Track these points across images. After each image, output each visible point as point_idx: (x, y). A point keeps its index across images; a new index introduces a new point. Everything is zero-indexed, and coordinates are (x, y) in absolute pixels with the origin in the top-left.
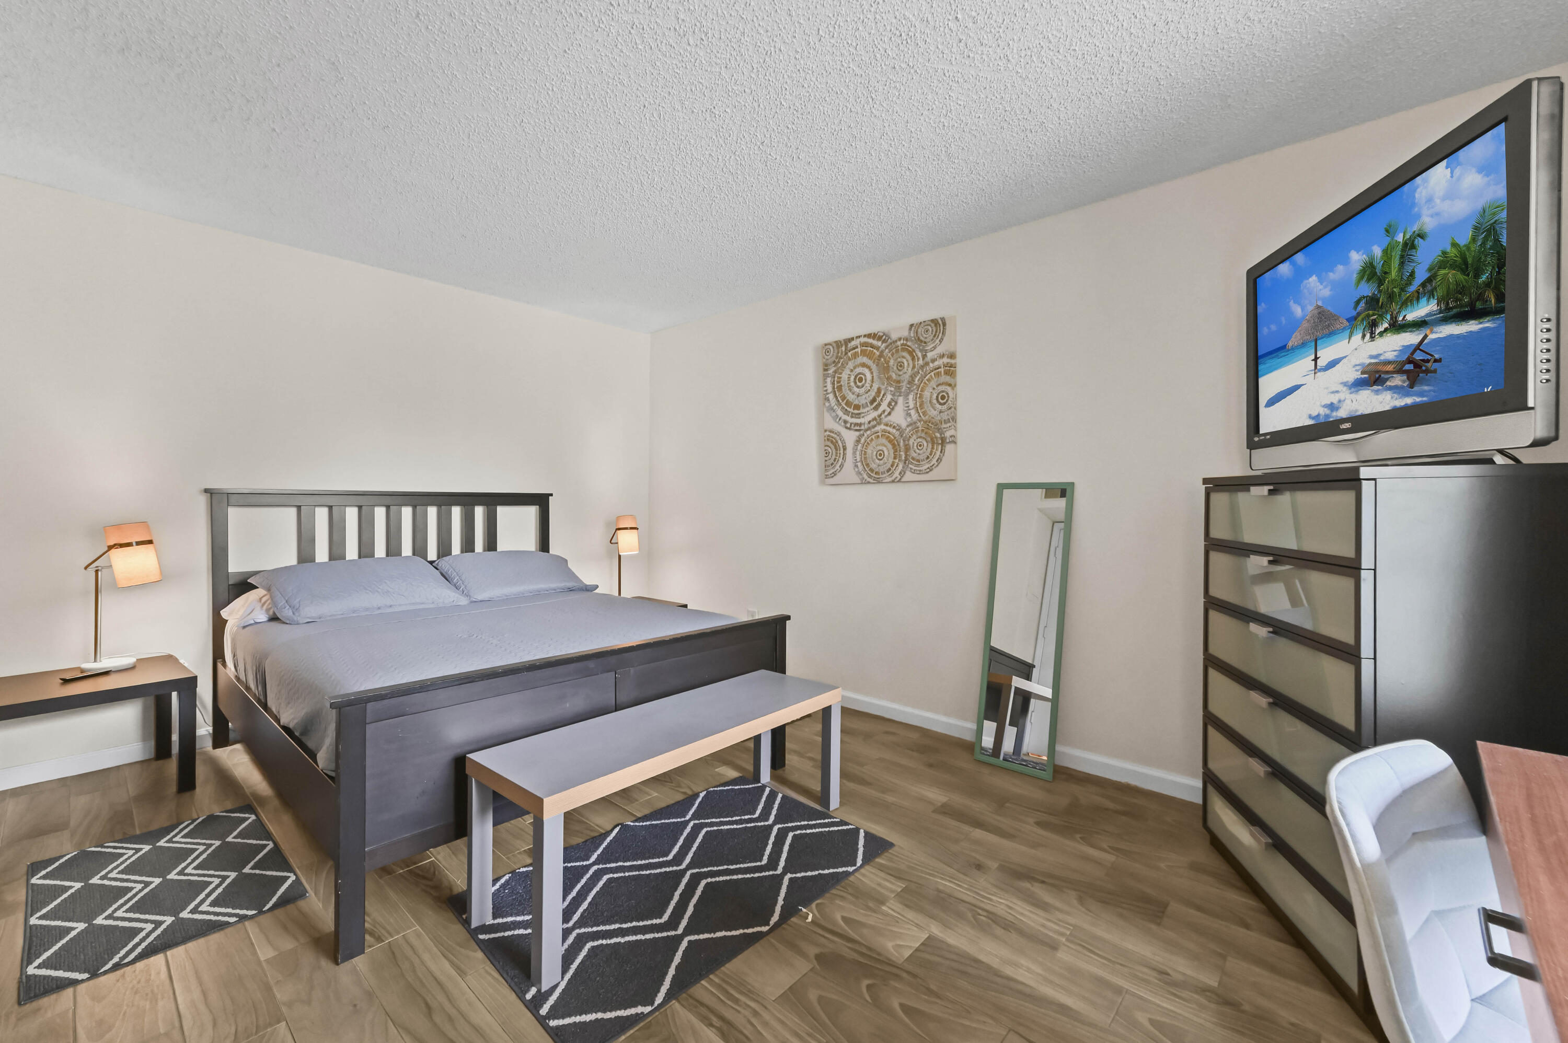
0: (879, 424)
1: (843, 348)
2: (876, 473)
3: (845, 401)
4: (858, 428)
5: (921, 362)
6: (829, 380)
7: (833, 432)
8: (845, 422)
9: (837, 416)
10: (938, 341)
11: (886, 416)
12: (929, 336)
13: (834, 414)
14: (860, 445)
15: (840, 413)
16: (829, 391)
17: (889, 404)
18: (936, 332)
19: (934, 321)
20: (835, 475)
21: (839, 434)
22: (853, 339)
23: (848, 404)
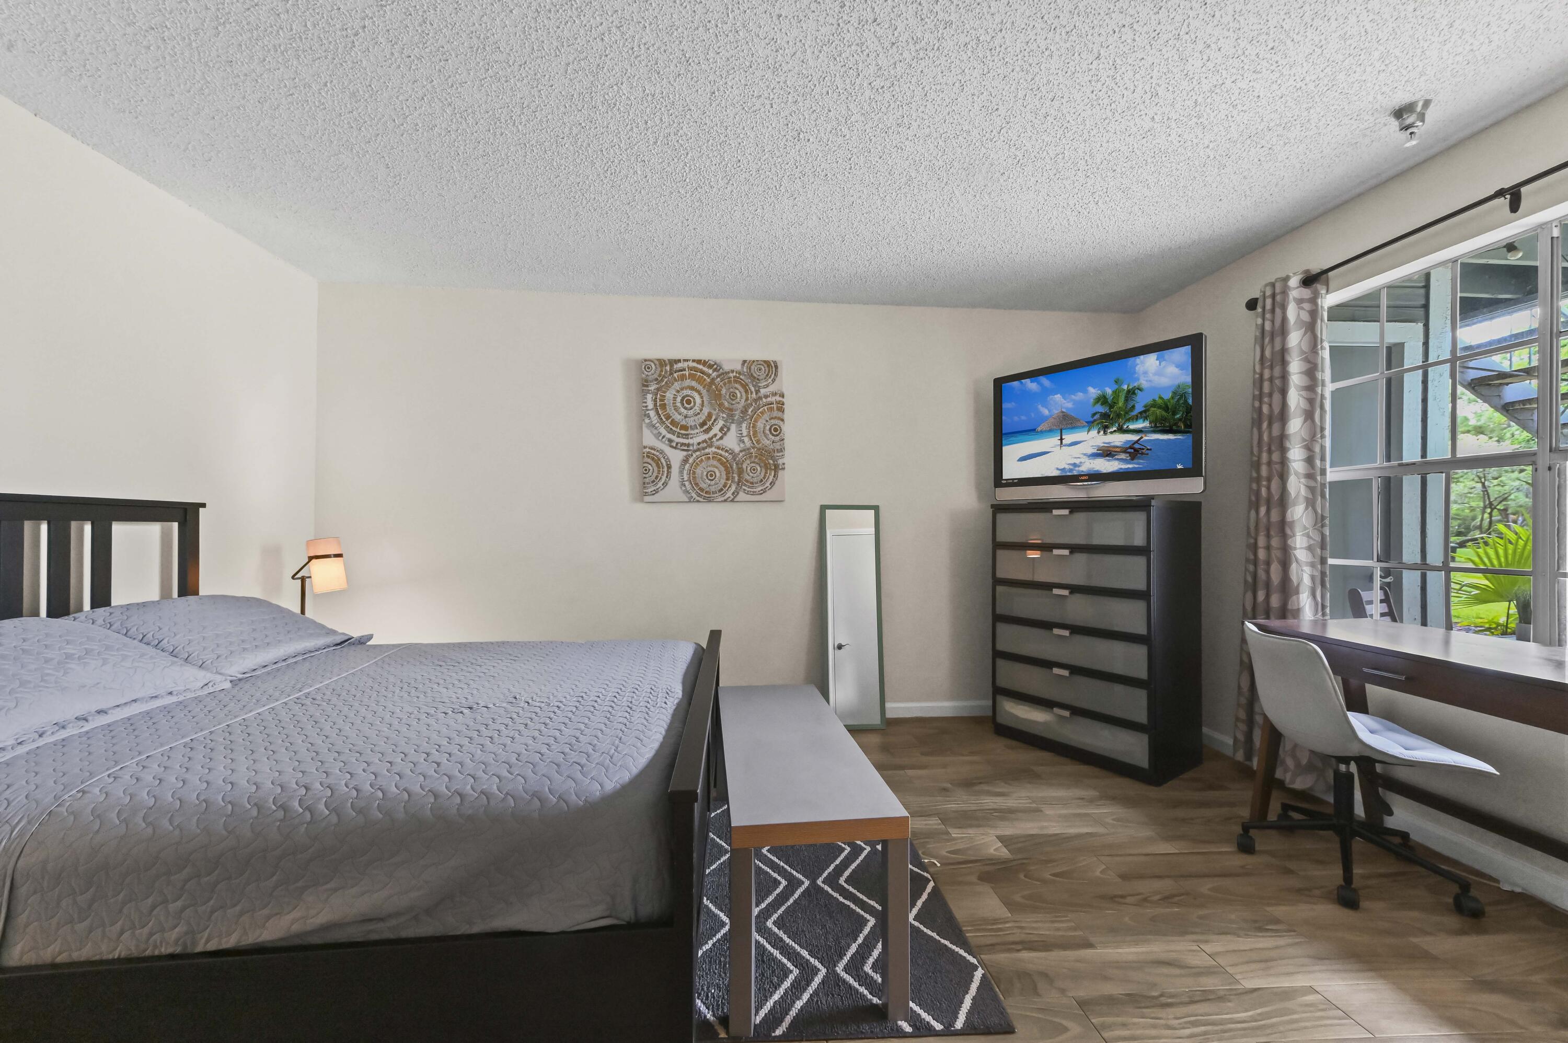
0: (711, 446)
1: (668, 368)
2: (706, 493)
3: (670, 420)
4: (686, 448)
5: (754, 395)
6: (649, 396)
7: (655, 450)
8: (670, 441)
9: (660, 434)
10: (770, 380)
11: (717, 440)
12: (762, 375)
13: (655, 432)
14: (688, 465)
15: (663, 431)
16: (649, 408)
17: (721, 430)
18: (769, 372)
19: (767, 363)
20: (657, 493)
21: (662, 452)
22: (679, 361)
23: (674, 423)
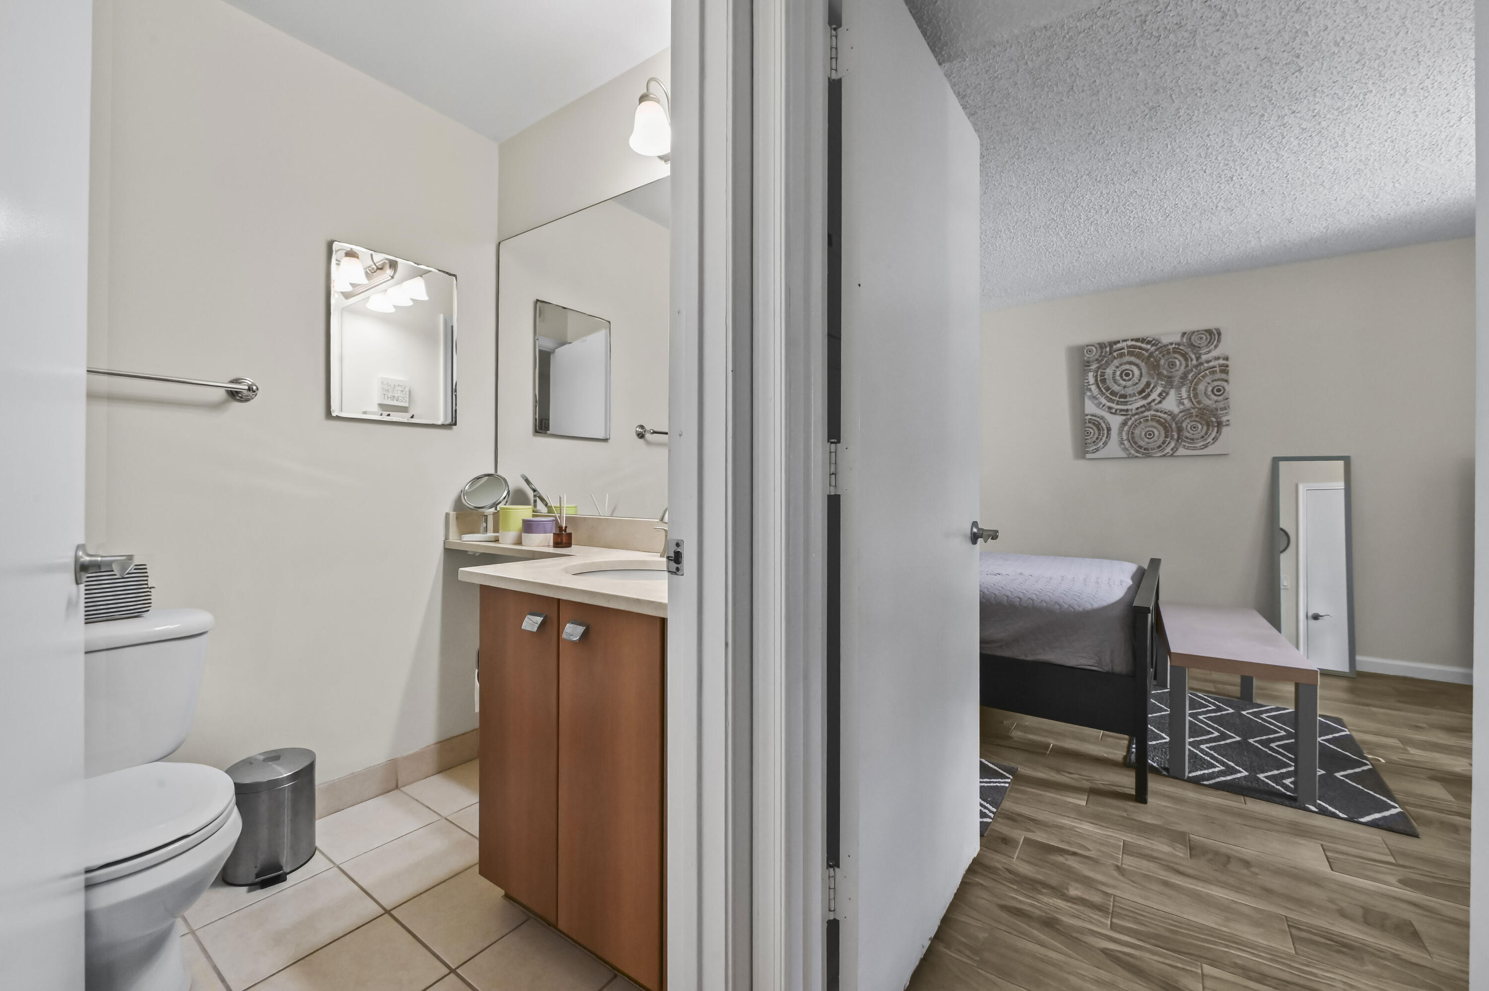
0: (1149, 410)
1: (1108, 349)
2: (1145, 449)
3: (1109, 392)
4: (1125, 413)
5: (1194, 362)
6: (1091, 375)
7: (1095, 416)
8: (1110, 408)
9: (1101, 403)
10: (1212, 347)
11: (1156, 404)
12: (1204, 342)
13: (1096, 402)
14: (1127, 427)
15: (1103, 401)
16: (1090, 383)
17: (1160, 395)
18: (1211, 339)
19: (1209, 332)
20: (1097, 451)
21: (1102, 418)
22: (1118, 342)
23: (1113, 393)
